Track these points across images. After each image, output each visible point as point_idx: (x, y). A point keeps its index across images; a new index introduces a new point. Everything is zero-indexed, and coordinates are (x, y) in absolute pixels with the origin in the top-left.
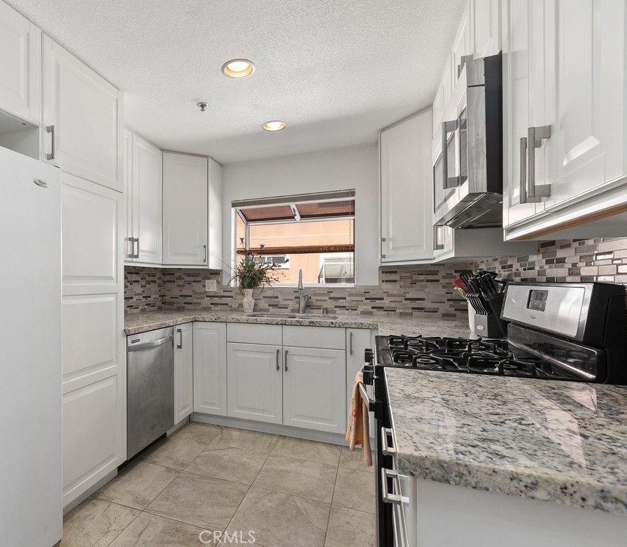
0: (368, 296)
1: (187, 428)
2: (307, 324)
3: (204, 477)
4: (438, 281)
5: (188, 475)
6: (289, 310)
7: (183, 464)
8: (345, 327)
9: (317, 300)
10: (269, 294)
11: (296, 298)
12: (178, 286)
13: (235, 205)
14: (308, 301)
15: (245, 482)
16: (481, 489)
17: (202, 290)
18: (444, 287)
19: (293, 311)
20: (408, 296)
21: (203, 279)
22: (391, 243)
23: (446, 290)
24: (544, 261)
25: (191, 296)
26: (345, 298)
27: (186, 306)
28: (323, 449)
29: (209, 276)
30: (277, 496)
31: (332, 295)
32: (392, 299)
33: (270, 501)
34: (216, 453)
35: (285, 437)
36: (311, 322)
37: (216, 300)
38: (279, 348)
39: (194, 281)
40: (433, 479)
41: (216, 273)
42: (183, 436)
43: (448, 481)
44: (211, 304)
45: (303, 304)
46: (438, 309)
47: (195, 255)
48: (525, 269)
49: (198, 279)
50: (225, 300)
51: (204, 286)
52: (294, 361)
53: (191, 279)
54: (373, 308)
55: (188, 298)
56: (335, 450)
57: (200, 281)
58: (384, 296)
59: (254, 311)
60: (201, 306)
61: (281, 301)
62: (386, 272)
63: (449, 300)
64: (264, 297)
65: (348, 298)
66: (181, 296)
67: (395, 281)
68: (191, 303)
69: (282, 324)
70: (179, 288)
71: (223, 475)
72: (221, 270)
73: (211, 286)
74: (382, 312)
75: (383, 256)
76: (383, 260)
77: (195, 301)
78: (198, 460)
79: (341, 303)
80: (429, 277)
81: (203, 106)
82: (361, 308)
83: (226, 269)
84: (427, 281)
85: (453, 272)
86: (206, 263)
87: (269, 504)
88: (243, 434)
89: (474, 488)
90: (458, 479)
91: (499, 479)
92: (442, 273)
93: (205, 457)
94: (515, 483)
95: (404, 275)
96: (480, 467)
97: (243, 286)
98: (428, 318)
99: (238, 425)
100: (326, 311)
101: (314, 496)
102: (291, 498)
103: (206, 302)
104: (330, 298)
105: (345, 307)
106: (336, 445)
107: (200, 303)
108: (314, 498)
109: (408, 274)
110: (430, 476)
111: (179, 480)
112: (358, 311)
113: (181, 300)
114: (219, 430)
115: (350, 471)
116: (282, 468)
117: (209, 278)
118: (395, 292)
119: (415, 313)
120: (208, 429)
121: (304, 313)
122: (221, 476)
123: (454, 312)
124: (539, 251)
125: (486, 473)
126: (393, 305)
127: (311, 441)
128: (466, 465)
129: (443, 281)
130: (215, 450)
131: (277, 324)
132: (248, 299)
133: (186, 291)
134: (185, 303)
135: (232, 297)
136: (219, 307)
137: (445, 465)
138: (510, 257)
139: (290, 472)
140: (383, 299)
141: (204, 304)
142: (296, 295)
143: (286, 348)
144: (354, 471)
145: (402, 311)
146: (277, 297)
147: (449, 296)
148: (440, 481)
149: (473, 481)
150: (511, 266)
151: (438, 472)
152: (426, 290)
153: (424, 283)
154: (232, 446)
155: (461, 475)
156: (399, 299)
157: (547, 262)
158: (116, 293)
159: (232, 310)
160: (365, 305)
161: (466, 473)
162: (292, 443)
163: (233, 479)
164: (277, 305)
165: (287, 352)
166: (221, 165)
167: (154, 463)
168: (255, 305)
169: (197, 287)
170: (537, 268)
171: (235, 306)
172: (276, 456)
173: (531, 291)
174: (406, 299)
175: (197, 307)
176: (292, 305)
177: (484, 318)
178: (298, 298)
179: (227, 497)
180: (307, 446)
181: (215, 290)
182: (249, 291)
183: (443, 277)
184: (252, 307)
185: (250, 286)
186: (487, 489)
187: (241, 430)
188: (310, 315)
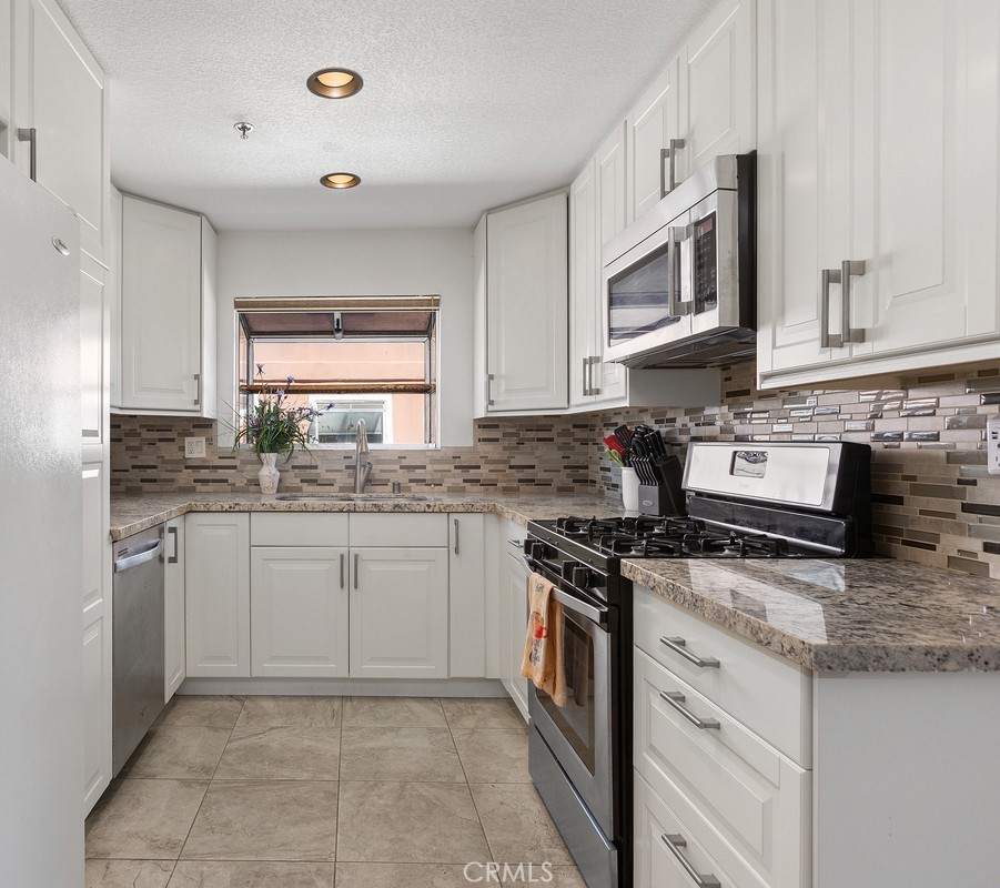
0: (458, 463)
1: (176, 708)
2: (390, 508)
3: (255, 782)
4: (552, 440)
5: (226, 786)
6: (335, 488)
7: (206, 770)
8: (447, 511)
9: (381, 471)
10: (302, 460)
11: (347, 467)
12: (128, 448)
13: (239, 305)
14: (369, 473)
15: (327, 777)
16: (898, 670)
17: (178, 456)
18: (559, 448)
19: (342, 489)
20: (513, 462)
21: (179, 435)
22: (503, 383)
23: (561, 453)
24: (732, 414)
25: (155, 467)
26: (424, 467)
27: (146, 486)
28: (415, 706)
29: (192, 430)
30: (386, 788)
31: (405, 462)
32: (493, 467)
33: (380, 797)
34: (254, 740)
35: (350, 698)
36: (396, 506)
37: (205, 474)
38: (344, 550)
39: (161, 440)
40: (851, 669)
41: (204, 425)
42: (178, 723)
43: (866, 669)
44: (195, 481)
45: (361, 477)
46: (552, 480)
47: (180, 391)
48: (697, 425)
49: (169, 435)
50: (221, 474)
51: (182, 448)
52: (369, 571)
53: (157, 435)
54: (465, 481)
55: (149, 471)
56: (432, 705)
57: (173, 440)
58: (481, 462)
59: (278, 491)
60: (175, 486)
61: (323, 475)
62: (484, 427)
63: (565, 467)
64: (294, 467)
65: (429, 467)
66: (133, 467)
67: (497, 440)
68: (155, 481)
69: (349, 511)
70: (131, 453)
71: (286, 773)
72: (215, 420)
73: (196, 449)
74: (478, 488)
75: (491, 403)
76: (490, 408)
77: (164, 475)
78: (230, 758)
79: (419, 474)
80: (541, 435)
81: (244, 129)
82: (448, 482)
84: (539, 440)
85: (570, 426)
86: (197, 407)
87: (381, 802)
88: (280, 703)
89: (892, 670)
90: (876, 664)
91: (914, 656)
92: (557, 428)
93: (238, 750)
94: (929, 658)
95: (508, 430)
96: (897, 647)
97: (260, 449)
98: (538, 494)
99: (266, 689)
100: (397, 487)
101: (439, 776)
102: (408, 787)
103: (185, 477)
104: (402, 467)
105: (424, 481)
106: (431, 698)
107: (173, 480)
108: (439, 780)
109: (513, 430)
110: (848, 666)
111: (214, 796)
112: (444, 488)
113: (135, 475)
114: (236, 704)
115: (466, 732)
116: (371, 744)
117: (192, 435)
118: (496, 457)
119: (523, 487)
120: (217, 705)
121: (363, 492)
122: (283, 776)
123: (571, 484)
124: (722, 402)
125: (903, 652)
126: (493, 476)
127: (393, 698)
128: (884, 647)
129: (561, 440)
130: (249, 736)
131: (341, 511)
132: (269, 471)
133: (147, 457)
134: (142, 481)
135: (234, 467)
136: (211, 487)
137: (863, 651)
138: (671, 408)
139: (387, 749)
140: (479, 467)
141: (181, 481)
142: (348, 462)
143: (354, 551)
144: (473, 731)
145: (505, 485)
146: (316, 467)
147: (566, 462)
148: (858, 670)
149: (889, 662)
150: (674, 420)
151: (857, 659)
152: (537, 453)
153: (535, 443)
154: (273, 725)
155: (878, 659)
156: (501, 467)
157: (737, 416)
158: (102, 462)
159: (235, 490)
160: (454, 477)
161: (884, 656)
162: (366, 706)
163: (305, 776)
164: (316, 481)
165: (356, 557)
166: (216, 231)
167: (152, 776)
168: (280, 481)
169: (168, 451)
170: (719, 423)
171: (241, 483)
172: (352, 729)
173: (735, 452)
174: (511, 467)
175: (167, 487)
176: (342, 479)
177: (654, 489)
178: (354, 467)
179: (312, 806)
180: (391, 707)
181: (204, 455)
182: (271, 458)
183: (559, 435)
184: (276, 486)
185: (272, 449)
186: (904, 670)
187: (274, 697)
188: (374, 495)
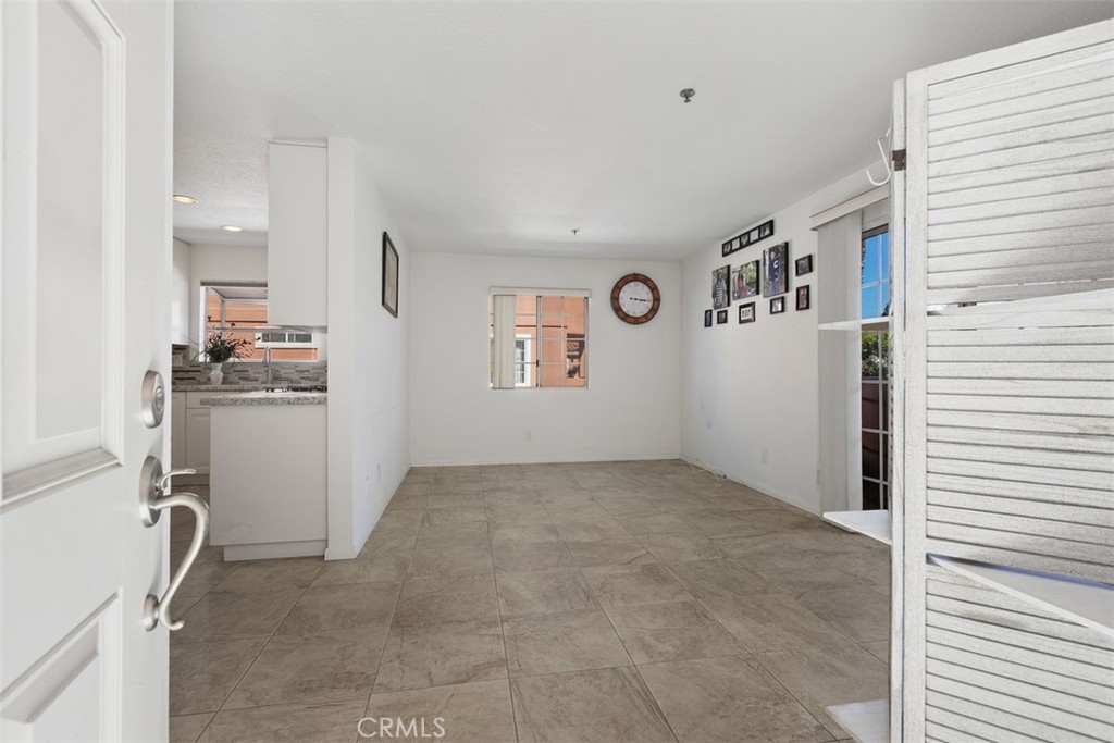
6: (259, 382)
10: (238, 368)
13: (203, 284)
26: (309, 371)
37: (181, 375)
41: (181, 349)
44: (176, 379)
45: (270, 377)
50: (191, 375)
59: (223, 383)
61: (251, 374)
64: (234, 371)
65: (311, 371)
72: (188, 346)
83: (192, 345)
104: (296, 371)
132: (217, 372)
135: (200, 371)
136: (185, 382)
146: (247, 371)
159: (200, 383)
164: (248, 379)
166: (188, 245)
168: (224, 377)
171: (202, 379)
178: (267, 371)
181: (180, 365)
182: (219, 365)
184: (221, 380)
185: (219, 361)
